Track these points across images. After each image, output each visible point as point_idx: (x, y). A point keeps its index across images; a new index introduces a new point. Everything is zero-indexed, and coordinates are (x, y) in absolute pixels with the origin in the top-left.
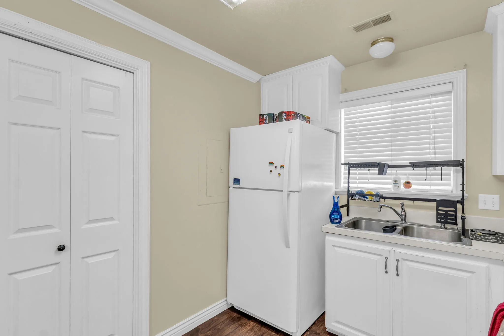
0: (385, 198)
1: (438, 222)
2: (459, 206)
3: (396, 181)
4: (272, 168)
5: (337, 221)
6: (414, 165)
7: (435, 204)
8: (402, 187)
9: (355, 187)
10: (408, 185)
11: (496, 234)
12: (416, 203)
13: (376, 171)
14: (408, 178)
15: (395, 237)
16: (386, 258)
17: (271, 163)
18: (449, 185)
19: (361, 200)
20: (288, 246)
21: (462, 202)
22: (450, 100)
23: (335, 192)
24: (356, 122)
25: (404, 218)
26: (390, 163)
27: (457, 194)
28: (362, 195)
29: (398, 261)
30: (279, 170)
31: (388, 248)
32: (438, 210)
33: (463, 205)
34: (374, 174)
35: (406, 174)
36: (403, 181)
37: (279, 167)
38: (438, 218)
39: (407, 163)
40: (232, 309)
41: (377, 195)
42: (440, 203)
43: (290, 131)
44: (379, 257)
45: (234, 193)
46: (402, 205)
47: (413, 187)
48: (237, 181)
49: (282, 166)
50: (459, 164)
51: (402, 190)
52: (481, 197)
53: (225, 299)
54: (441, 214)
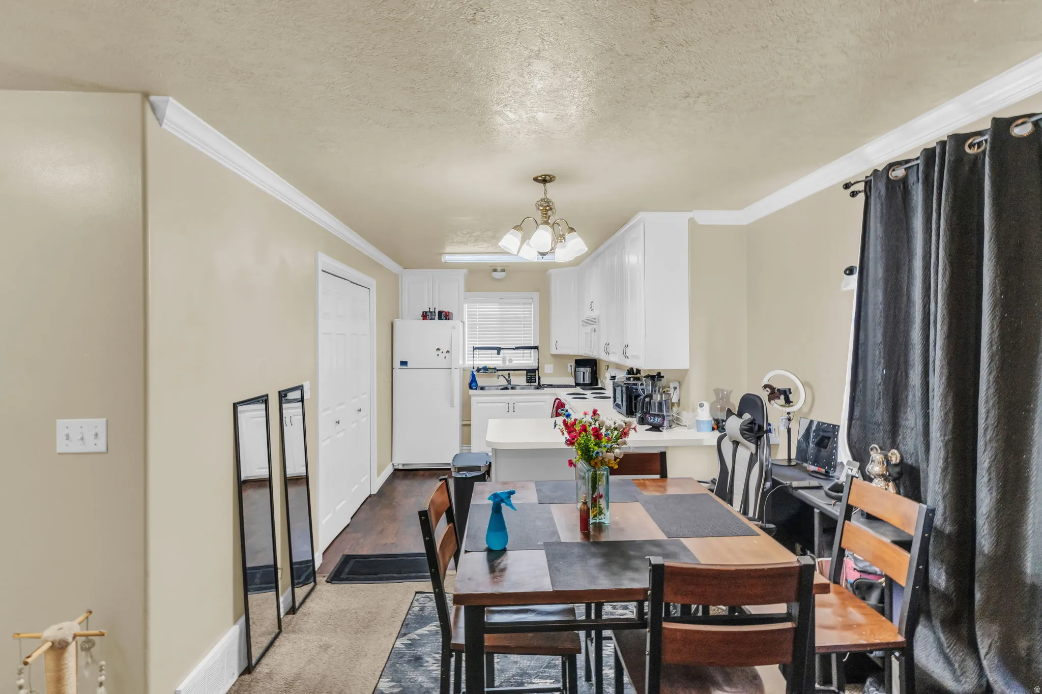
0: (498, 370)
1: (527, 382)
2: (537, 371)
3: (504, 358)
4: (439, 352)
5: (475, 388)
6: (517, 348)
7: (525, 372)
8: (507, 362)
9: (480, 363)
10: (510, 361)
11: (552, 385)
12: (516, 372)
13: (496, 351)
14: (511, 356)
15: (510, 391)
16: (508, 403)
17: (438, 349)
18: (531, 360)
19: (486, 372)
20: (453, 406)
21: (538, 369)
22: (531, 308)
23: (463, 368)
24: (476, 315)
25: (509, 381)
26: (502, 346)
27: (535, 366)
28: (486, 369)
29: (514, 403)
30: (445, 354)
31: (509, 398)
32: (527, 375)
33: (538, 371)
34: (493, 354)
35: (509, 354)
36: (508, 358)
37: (445, 352)
38: (527, 380)
39: (514, 346)
40: (396, 470)
41: (495, 369)
42: (528, 371)
43: (454, 328)
44: (504, 404)
45: (399, 372)
46: (509, 374)
47: (514, 362)
48: (404, 363)
49: (448, 352)
50: (536, 348)
51: (508, 365)
52: (546, 366)
53: (392, 463)
54: (528, 377)
